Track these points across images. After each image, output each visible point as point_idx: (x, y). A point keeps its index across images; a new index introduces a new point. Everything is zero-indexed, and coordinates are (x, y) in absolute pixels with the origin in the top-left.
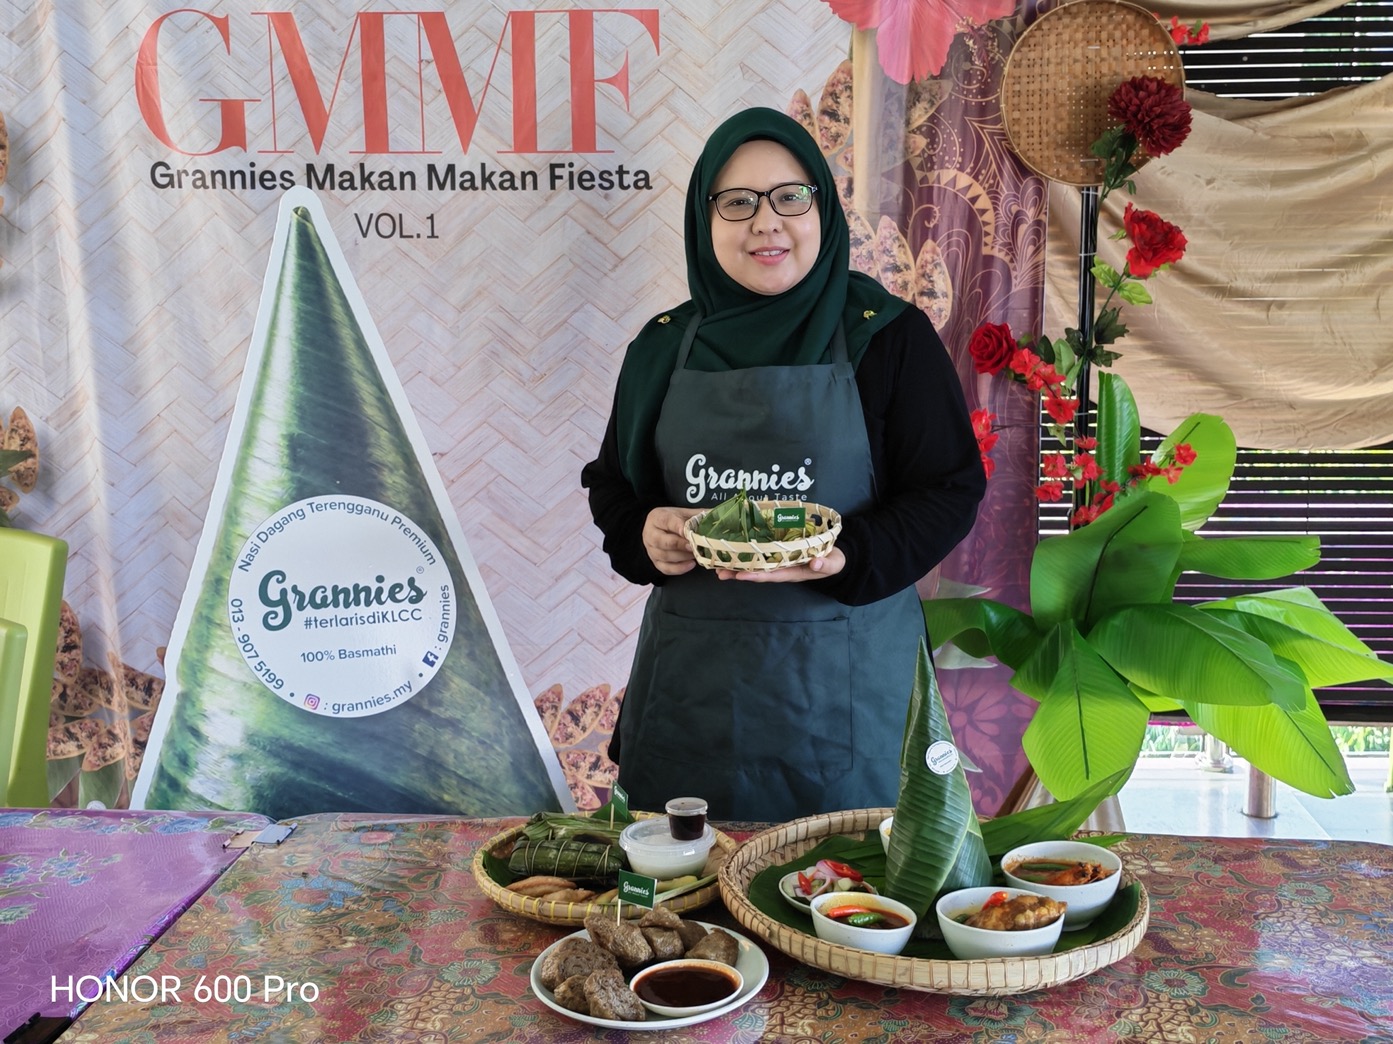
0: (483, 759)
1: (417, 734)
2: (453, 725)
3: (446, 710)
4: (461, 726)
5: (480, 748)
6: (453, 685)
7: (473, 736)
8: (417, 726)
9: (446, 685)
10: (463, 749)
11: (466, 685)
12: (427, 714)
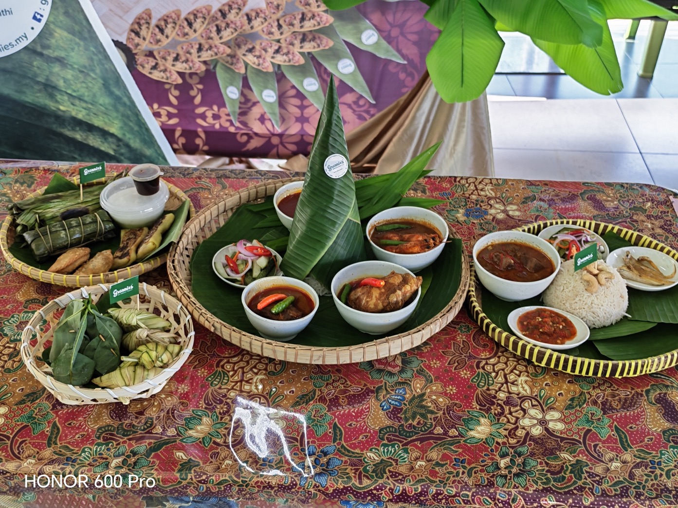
0: (83, 82)
1: (35, 68)
2: (60, 60)
3: (54, 51)
4: (66, 62)
5: (80, 75)
6: (56, 34)
7: (74, 68)
8: (35, 63)
9: (51, 34)
10: (69, 77)
11: (65, 34)
12: (41, 55)
